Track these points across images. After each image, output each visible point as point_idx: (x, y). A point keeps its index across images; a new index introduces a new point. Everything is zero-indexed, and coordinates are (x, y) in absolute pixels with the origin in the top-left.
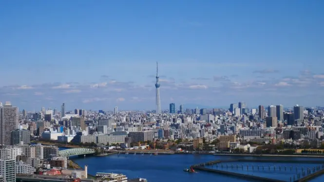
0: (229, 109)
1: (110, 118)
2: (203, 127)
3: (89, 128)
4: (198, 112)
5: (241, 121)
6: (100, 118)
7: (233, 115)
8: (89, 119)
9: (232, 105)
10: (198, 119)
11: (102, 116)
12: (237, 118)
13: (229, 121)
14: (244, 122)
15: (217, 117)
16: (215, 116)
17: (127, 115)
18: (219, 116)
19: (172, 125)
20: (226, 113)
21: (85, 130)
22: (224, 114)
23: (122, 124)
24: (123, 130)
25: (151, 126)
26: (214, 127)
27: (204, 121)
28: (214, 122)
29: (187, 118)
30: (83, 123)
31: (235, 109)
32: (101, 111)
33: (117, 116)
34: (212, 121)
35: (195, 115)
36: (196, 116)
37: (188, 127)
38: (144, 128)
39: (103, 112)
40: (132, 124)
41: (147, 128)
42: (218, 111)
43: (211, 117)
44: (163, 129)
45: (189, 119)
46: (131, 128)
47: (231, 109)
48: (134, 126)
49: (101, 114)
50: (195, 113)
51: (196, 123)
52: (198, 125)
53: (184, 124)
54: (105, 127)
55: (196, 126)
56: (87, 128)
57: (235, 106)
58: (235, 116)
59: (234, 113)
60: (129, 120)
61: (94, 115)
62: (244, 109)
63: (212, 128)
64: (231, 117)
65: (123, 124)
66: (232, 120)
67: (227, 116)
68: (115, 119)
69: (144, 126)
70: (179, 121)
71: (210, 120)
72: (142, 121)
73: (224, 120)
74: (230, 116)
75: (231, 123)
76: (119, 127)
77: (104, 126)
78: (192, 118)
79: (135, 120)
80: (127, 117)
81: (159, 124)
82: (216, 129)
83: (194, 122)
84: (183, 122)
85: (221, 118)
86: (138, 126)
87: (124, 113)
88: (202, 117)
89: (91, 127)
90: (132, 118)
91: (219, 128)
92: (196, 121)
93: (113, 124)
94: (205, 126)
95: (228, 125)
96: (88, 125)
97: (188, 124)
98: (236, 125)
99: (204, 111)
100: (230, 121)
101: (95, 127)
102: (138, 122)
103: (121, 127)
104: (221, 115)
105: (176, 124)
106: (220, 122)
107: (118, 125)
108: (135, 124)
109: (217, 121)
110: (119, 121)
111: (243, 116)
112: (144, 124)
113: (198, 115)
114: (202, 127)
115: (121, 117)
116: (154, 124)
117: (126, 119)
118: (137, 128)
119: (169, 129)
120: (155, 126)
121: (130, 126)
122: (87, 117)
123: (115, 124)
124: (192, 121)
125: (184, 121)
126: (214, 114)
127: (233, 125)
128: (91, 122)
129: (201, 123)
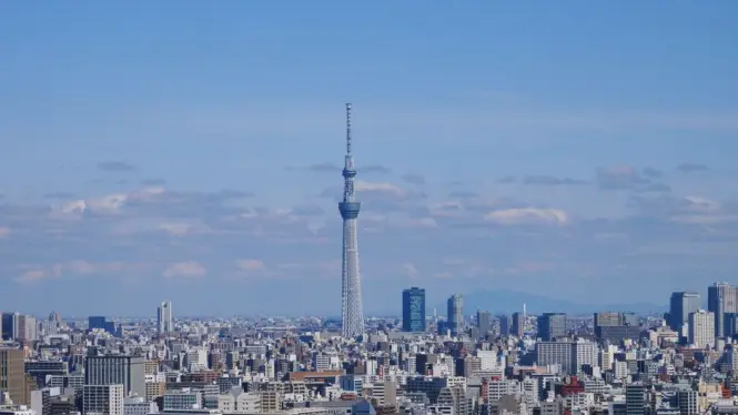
0: (667, 317)
1: (137, 353)
2: (552, 394)
3: (46, 398)
4: (528, 326)
5: (718, 367)
6: (93, 352)
7: (683, 341)
8: (47, 355)
9: (677, 299)
10: (529, 358)
11: (102, 342)
12: (700, 356)
13: (663, 369)
14: (729, 373)
15: (613, 349)
16: (602, 345)
17: (213, 338)
18: (622, 346)
19: (411, 386)
20: (654, 335)
21: (27, 403)
22: (642, 337)
23: (192, 377)
24: (196, 407)
25: (321, 390)
26: (598, 396)
27: (554, 368)
28: (597, 372)
29: (480, 354)
30: (16, 373)
31: (691, 315)
32: (97, 322)
33: (169, 344)
34: (588, 370)
35: (512, 340)
36: (520, 344)
37: (481, 393)
38: (290, 396)
39: (109, 327)
40: (234, 380)
41: (300, 398)
42: (614, 322)
43: (587, 351)
44: (374, 401)
45: (488, 360)
46: (230, 397)
47: (674, 318)
48: (246, 387)
49: (100, 333)
50: (515, 331)
51: (520, 378)
52: (528, 387)
53: (464, 382)
54: (116, 392)
55: (520, 391)
56: (36, 396)
57: (694, 303)
58: (693, 347)
59: (685, 333)
60: (223, 360)
61: (65, 337)
62: (729, 317)
63: (590, 399)
64: (673, 351)
65: (194, 380)
66: (680, 363)
67: (656, 346)
68: (162, 355)
69: (290, 389)
70: (442, 368)
71: (580, 362)
72: (278, 366)
73: (642, 366)
74: (672, 345)
75: (674, 379)
76: (175, 392)
77: (112, 388)
78: (500, 353)
79: (250, 363)
80: (212, 346)
81: (357, 378)
82: (605, 405)
83: (509, 373)
84: (460, 370)
85: (631, 356)
86: (264, 386)
87: (198, 329)
88: (545, 350)
89: (55, 391)
90: (235, 354)
91: (620, 399)
92: (517, 368)
93: (150, 378)
94: (560, 390)
95: (659, 388)
96: (41, 383)
97: (485, 382)
98: (695, 387)
99: (556, 326)
100: (670, 369)
101: (71, 392)
102: (262, 369)
103: (186, 390)
104: (628, 342)
105: (429, 378)
106: (623, 371)
107: (171, 384)
108: (247, 378)
109: (613, 371)
110: (176, 366)
111: (728, 347)
112: (286, 378)
113: (529, 343)
114: (543, 395)
115: (186, 346)
116: (332, 380)
117: (210, 358)
118: (258, 398)
119: (399, 400)
120: (335, 391)
121: (225, 385)
122: (39, 346)
123: (161, 378)
124: (503, 367)
125: (468, 368)
126: (599, 335)
127: (684, 385)
128: (53, 367)
129: (540, 378)
